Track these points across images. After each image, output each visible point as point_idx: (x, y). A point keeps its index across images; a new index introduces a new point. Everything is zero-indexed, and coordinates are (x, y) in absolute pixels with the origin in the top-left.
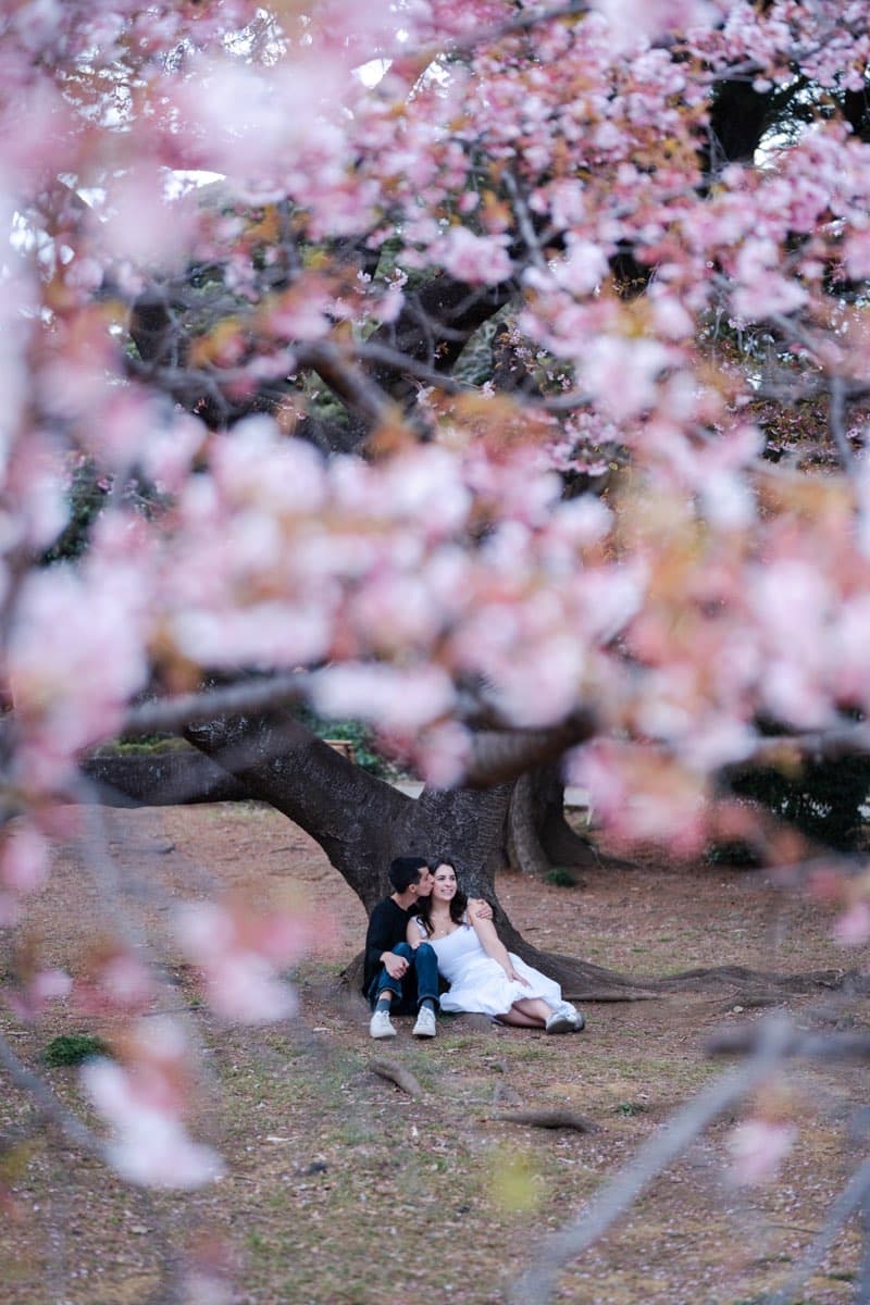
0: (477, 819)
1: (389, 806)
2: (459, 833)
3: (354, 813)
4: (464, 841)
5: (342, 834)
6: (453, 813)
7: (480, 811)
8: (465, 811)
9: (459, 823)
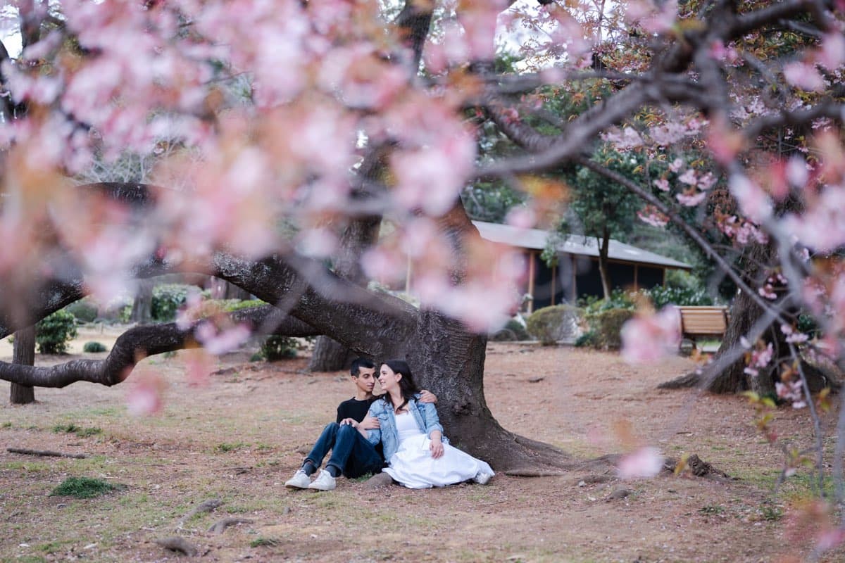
0: (446, 336)
1: (406, 329)
2: (435, 347)
3: (376, 335)
4: (439, 353)
5: (368, 350)
6: (430, 332)
7: (448, 330)
8: (437, 331)
9: (434, 340)
